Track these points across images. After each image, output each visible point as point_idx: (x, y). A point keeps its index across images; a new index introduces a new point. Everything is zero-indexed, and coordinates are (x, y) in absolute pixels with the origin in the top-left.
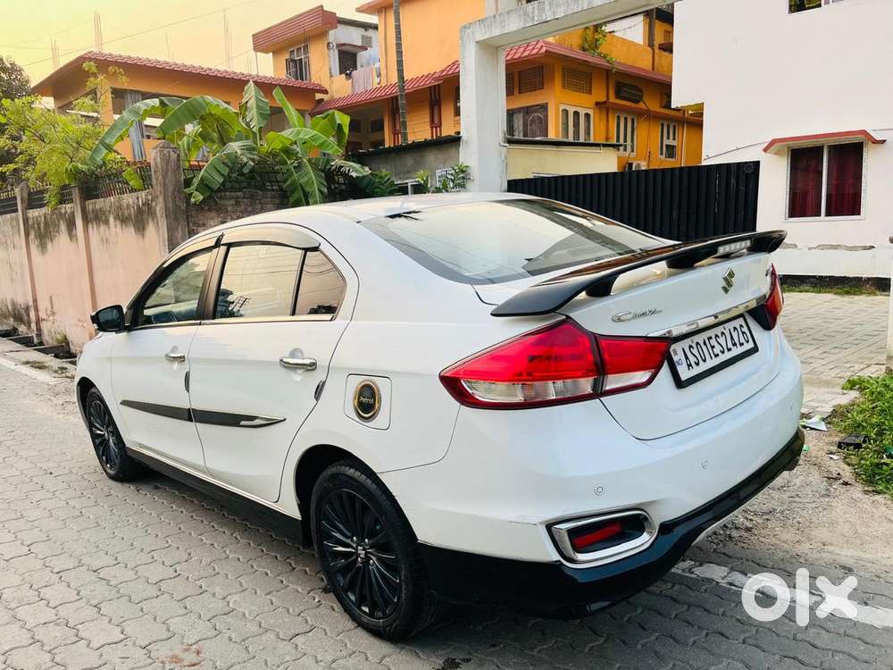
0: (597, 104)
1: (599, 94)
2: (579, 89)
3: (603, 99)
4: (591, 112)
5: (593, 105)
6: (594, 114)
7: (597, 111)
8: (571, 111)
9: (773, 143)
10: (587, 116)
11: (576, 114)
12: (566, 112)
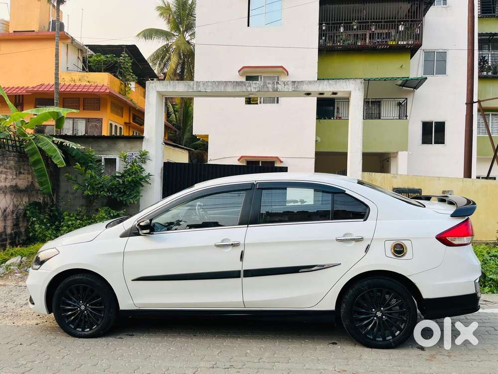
0: (125, 123)
1: (126, 119)
2: (117, 114)
3: (128, 121)
4: (122, 127)
5: (123, 124)
6: (124, 127)
7: (125, 126)
8: (114, 124)
9: (242, 157)
10: (120, 128)
11: (116, 126)
12: (111, 124)
